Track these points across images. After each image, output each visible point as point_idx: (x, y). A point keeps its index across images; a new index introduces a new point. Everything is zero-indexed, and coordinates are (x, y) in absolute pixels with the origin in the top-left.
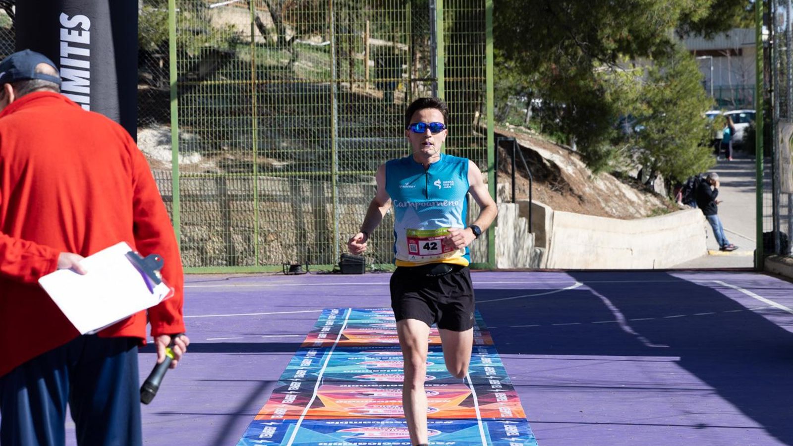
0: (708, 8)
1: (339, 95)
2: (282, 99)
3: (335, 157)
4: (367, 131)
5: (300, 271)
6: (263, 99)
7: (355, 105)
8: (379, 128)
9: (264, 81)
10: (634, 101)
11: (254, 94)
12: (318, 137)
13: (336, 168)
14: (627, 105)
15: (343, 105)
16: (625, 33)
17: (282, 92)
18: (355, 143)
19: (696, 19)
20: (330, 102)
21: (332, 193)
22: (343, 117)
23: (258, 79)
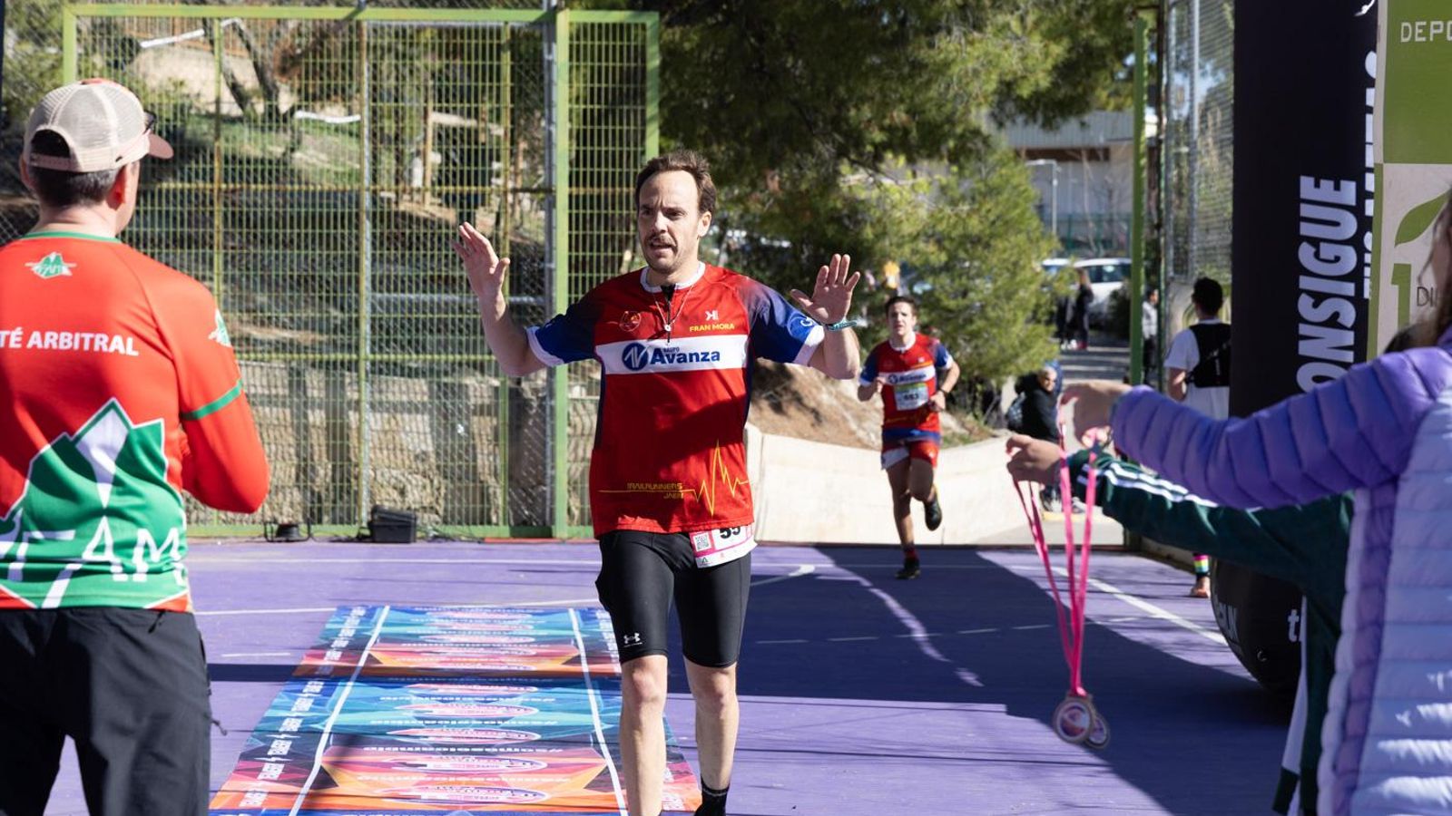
0: (1049, 73)
1: (374, 214)
2: (270, 219)
3: (365, 327)
4: (425, 282)
5: (295, 537)
6: (234, 219)
7: (403, 234)
8: (447, 277)
9: (238, 186)
10: (915, 238)
11: (218, 208)
12: (335, 291)
13: (366, 349)
14: (900, 246)
15: (382, 234)
16: (899, 116)
17: (270, 206)
18: (403, 303)
19: (1025, 91)
20: (357, 227)
21: (359, 391)
22: (381, 255)
23: (226, 182)
